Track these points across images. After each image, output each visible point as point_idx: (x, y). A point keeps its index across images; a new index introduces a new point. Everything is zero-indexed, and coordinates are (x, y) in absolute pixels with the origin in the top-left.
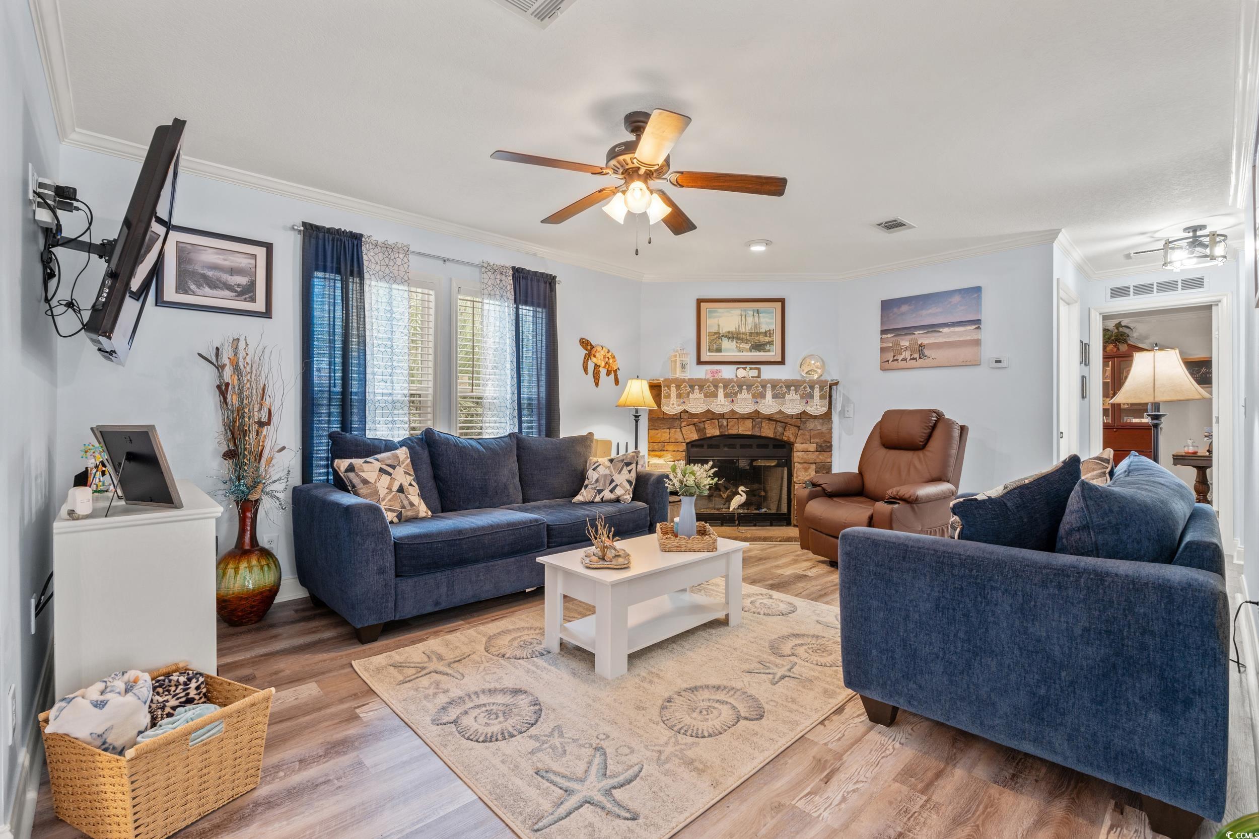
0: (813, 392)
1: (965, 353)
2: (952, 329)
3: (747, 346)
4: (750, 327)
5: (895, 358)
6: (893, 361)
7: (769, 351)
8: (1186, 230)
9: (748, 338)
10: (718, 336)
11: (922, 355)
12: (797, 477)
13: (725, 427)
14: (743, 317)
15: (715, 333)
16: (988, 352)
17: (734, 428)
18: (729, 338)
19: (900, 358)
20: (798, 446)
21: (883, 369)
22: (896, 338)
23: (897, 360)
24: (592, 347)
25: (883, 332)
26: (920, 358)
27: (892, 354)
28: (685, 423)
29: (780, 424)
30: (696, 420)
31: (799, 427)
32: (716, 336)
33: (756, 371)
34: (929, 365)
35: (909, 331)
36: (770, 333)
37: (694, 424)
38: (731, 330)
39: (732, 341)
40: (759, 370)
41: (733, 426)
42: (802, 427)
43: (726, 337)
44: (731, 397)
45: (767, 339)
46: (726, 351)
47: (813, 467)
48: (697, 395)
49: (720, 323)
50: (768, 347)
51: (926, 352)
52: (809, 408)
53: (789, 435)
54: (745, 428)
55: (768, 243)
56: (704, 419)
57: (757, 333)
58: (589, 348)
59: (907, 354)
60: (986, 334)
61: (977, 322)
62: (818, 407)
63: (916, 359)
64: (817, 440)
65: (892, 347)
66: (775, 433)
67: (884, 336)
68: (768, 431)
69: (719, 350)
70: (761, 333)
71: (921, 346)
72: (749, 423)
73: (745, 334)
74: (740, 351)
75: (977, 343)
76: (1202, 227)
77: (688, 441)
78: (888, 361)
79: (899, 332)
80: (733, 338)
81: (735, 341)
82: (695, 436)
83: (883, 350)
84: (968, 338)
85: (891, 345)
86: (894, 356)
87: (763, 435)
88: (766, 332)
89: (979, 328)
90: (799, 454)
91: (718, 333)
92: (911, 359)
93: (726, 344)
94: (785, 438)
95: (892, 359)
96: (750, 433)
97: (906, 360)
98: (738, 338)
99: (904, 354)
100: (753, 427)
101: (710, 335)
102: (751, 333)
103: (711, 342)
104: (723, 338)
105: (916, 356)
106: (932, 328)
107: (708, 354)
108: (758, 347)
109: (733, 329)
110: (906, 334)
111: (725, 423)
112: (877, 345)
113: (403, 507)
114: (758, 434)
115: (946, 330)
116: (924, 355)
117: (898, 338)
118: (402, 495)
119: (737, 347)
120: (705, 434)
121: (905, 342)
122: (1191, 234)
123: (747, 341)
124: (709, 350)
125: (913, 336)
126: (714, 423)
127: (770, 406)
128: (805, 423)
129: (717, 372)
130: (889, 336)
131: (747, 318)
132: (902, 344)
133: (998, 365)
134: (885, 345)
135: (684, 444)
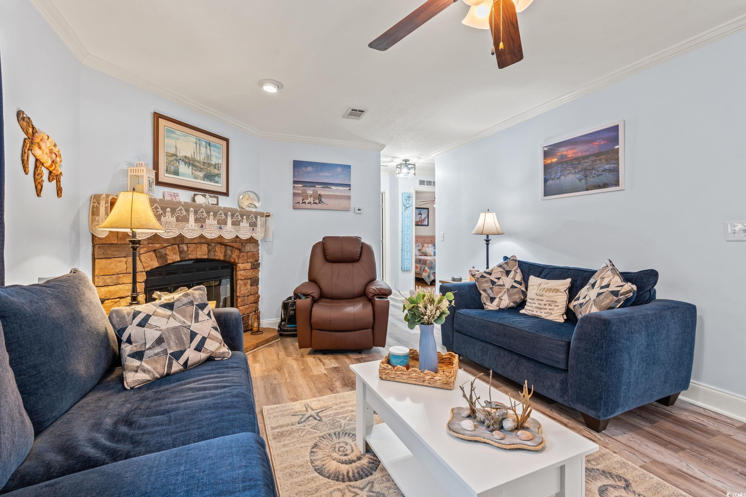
0: (257, 221)
1: (343, 203)
2: (337, 188)
3: (201, 174)
4: (203, 157)
5: (304, 201)
6: (302, 203)
7: (217, 182)
8: (403, 160)
9: (202, 166)
10: (174, 157)
11: (320, 202)
12: (240, 292)
13: (186, 253)
14: (198, 146)
15: (173, 155)
16: (354, 203)
17: (193, 253)
18: (186, 163)
19: (307, 201)
20: (241, 266)
21: (294, 208)
22: (304, 188)
23: (305, 203)
25: (295, 182)
26: (319, 203)
27: (301, 198)
28: (145, 249)
29: (229, 248)
30: (158, 245)
31: (240, 250)
32: (174, 158)
33: (216, 199)
34: (325, 208)
35: (312, 184)
36: (218, 167)
37: (154, 251)
38: (187, 155)
39: (189, 167)
40: (217, 198)
41: (193, 251)
42: (243, 249)
43: (183, 161)
44: (201, 222)
45: (216, 171)
46: (184, 175)
47: (249, 281)
48: (169, 218)
49: (177, 146)
50: (217, 179)
51: (323, 200)
52: (254, 234)
53: (234, 256)
54: (201, 253)
55: (279, 86)
56: (165, 245)
57: (209, 164)
59: (311, 200)
60: (353, 193)
61: (349, 185)
62: (260, 233)
63: (317, 203)
64: (251, 260)
65: (302, 193)
66: (225, 256)
67: (296, 185)
68: (219, 254)
69: (176, 173)
70: (212, 165)
71: (320, 195)
72: (205, 248)
73: (199, 162)
74: (195, 178)
75: (349, 198)
76: (408, 160)
77: (149, 269)
78: (299, 203)
79: (307, 184)
80: (189, 164)
81: (191, 167)
82: (155, 264)
83: (295, 195)
84: (345, 194)
85: (301, 192)
86: (303, 200)
87: (217, 258)
88: (215, 165)
89: (350, 189)
90: (241, 272)
91: (175, 155)
92: (314, 203)
93: (183, 168)
94: (232, 260)
95: (301, 202)
96: (206, 257)
97: (311, 203)
98: (194, 165)
99: (309, 199)
100: (209, 251)
101: (168, 155)
102: (204, 163)
103: (169, 163)
104: (180, 161)
105: (317, 201)
106: (326, 185)
107: (166, 175)
108: (209, 177)
109: (189, 155)
110: (310, 186)
111: (186, 249)
112: (291, 191)
114: (213, 258)
115: (334, 187)
116: (321, 201)
117: (306, 188)
119: (192, 173)
120: (166, 261)
121: (310, 191)
122: (405, 163)
123: (201, 170)
124: (167, 171)
125: (315, 188)
126: (175, 249)
127: (230, 232)
128: (244, 247)
129: (176, 195)
130: (300, 185)
131: (201, 148)
132: (308, 192)
133: (359, 212)
134: (297, 191)
135: (144, 273)
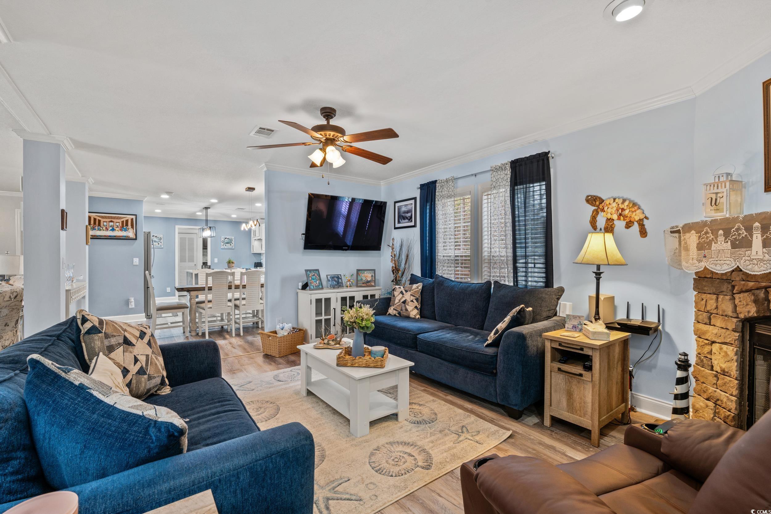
24: (602, 201)
58: (597, 203)
113: (402, 310)
118: (403, 305)
